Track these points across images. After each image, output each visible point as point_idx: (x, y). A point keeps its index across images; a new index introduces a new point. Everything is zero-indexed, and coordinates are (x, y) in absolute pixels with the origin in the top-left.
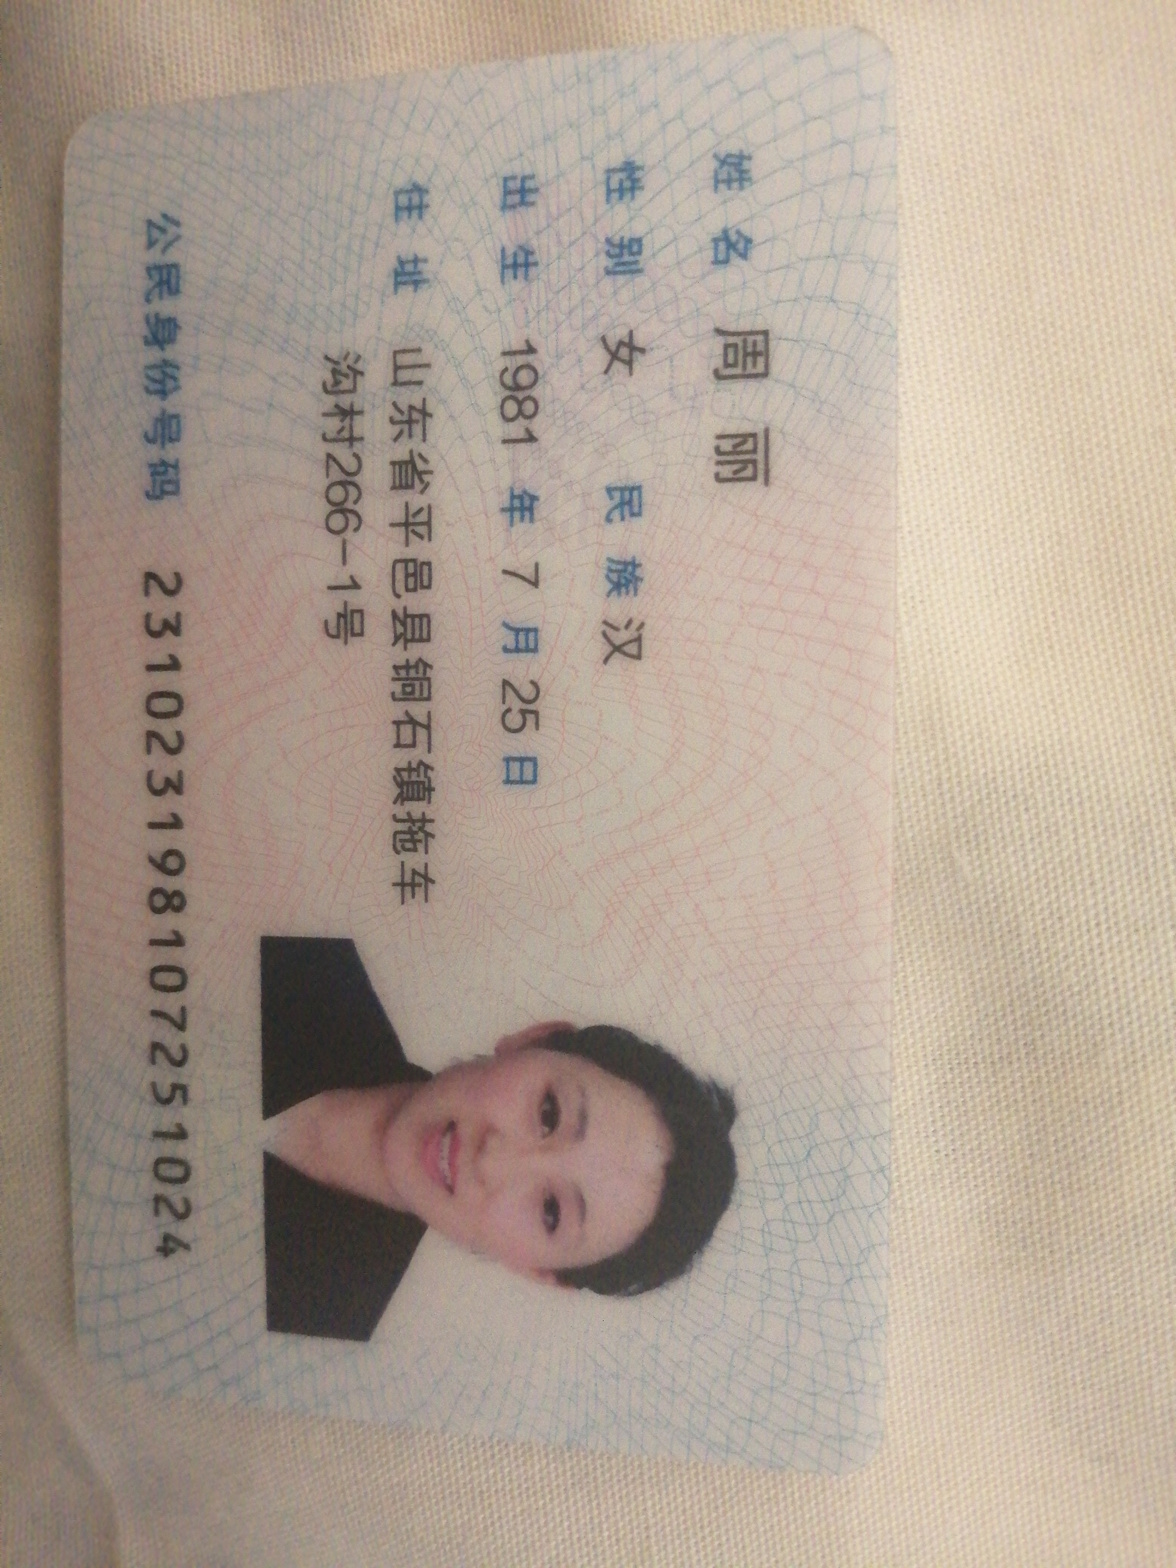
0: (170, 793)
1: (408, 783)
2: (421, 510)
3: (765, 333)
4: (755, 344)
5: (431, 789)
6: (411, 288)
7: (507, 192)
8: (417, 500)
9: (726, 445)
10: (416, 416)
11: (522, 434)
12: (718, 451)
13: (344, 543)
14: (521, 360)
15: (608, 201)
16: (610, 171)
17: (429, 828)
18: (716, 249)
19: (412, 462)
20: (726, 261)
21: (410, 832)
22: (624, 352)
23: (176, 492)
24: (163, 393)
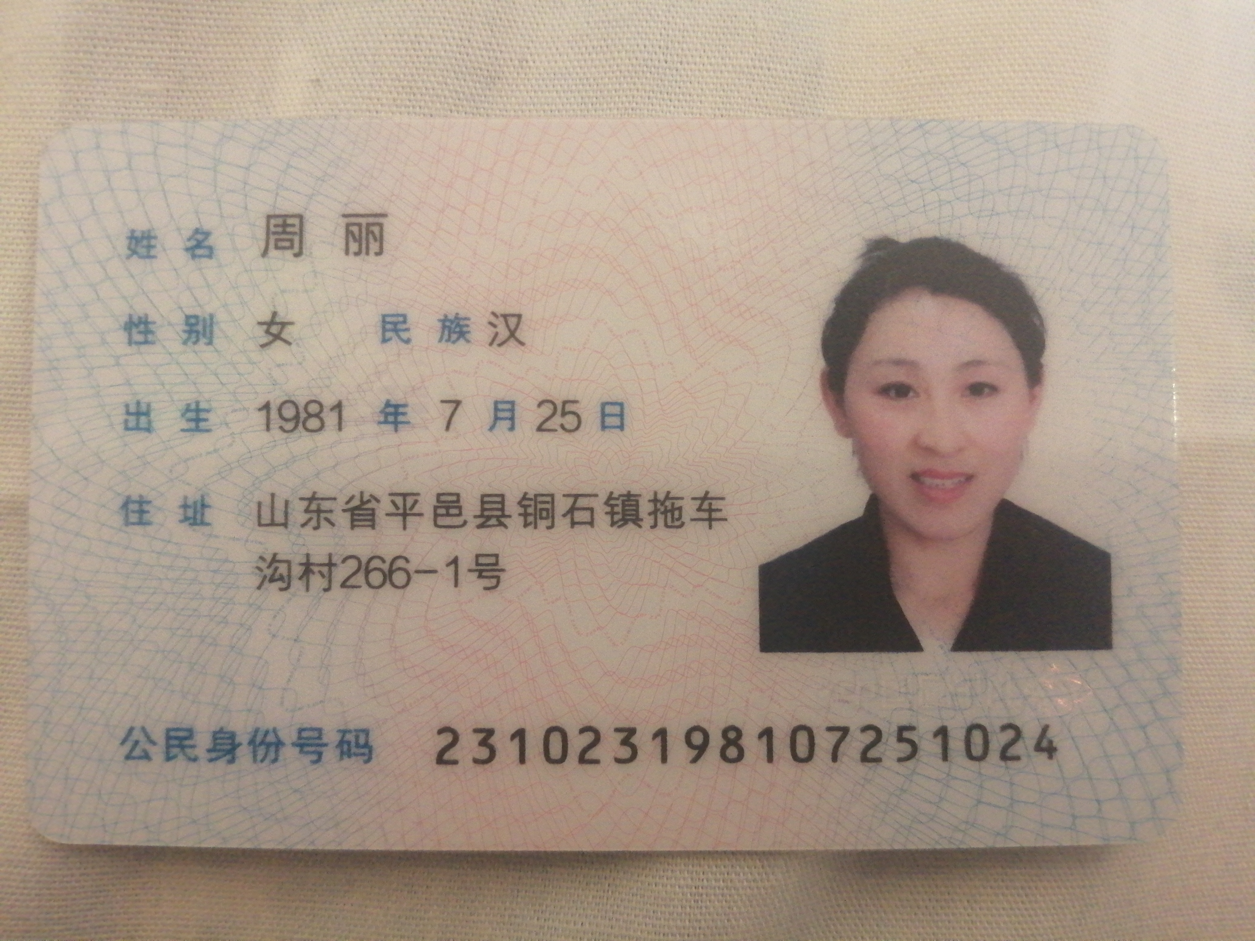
0: (634, 740)
1: (624, 515)
2: (393, 502)
3: (269, 217)
4: (276, 226)
5: (629, 495)
6: (207, 511)
7: (137, 428)
8: (386, 506)
9: (354, 247)
10: (314, 507)
11: (334, 415)
12: (357, 254)
13: (418, 572)
14: (274, 414)
15: (153, 343)
16: (130, 342)
17: (661, 497)
18: (200, 256)
19: (352, 510)
20: (210, 248)
21: (665, 513)
22: (274, 329)
23: (366, 732)
24: (279, 744)
